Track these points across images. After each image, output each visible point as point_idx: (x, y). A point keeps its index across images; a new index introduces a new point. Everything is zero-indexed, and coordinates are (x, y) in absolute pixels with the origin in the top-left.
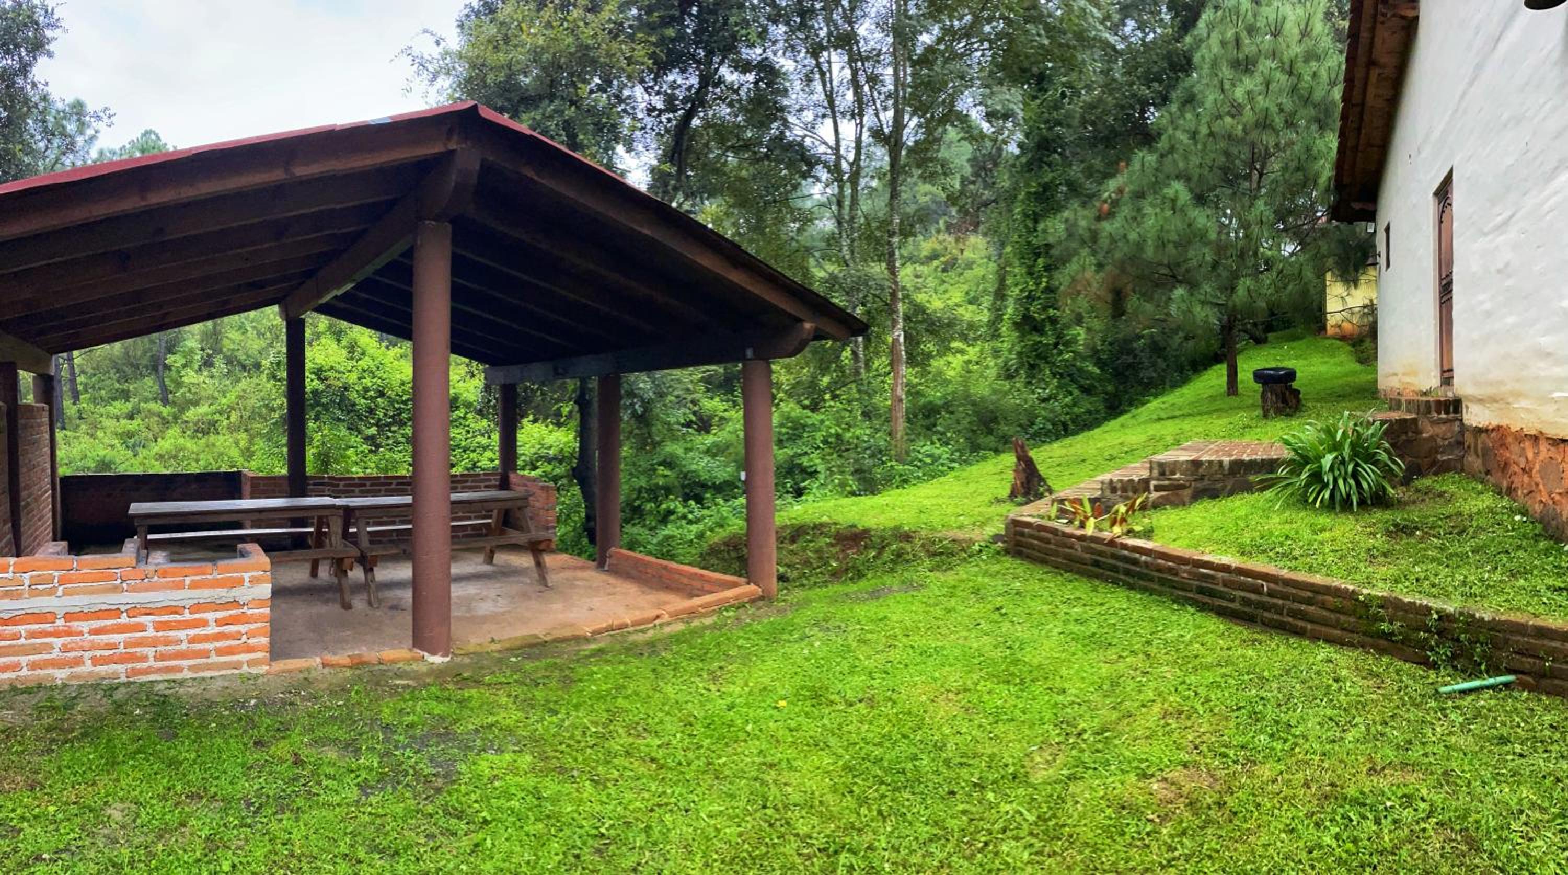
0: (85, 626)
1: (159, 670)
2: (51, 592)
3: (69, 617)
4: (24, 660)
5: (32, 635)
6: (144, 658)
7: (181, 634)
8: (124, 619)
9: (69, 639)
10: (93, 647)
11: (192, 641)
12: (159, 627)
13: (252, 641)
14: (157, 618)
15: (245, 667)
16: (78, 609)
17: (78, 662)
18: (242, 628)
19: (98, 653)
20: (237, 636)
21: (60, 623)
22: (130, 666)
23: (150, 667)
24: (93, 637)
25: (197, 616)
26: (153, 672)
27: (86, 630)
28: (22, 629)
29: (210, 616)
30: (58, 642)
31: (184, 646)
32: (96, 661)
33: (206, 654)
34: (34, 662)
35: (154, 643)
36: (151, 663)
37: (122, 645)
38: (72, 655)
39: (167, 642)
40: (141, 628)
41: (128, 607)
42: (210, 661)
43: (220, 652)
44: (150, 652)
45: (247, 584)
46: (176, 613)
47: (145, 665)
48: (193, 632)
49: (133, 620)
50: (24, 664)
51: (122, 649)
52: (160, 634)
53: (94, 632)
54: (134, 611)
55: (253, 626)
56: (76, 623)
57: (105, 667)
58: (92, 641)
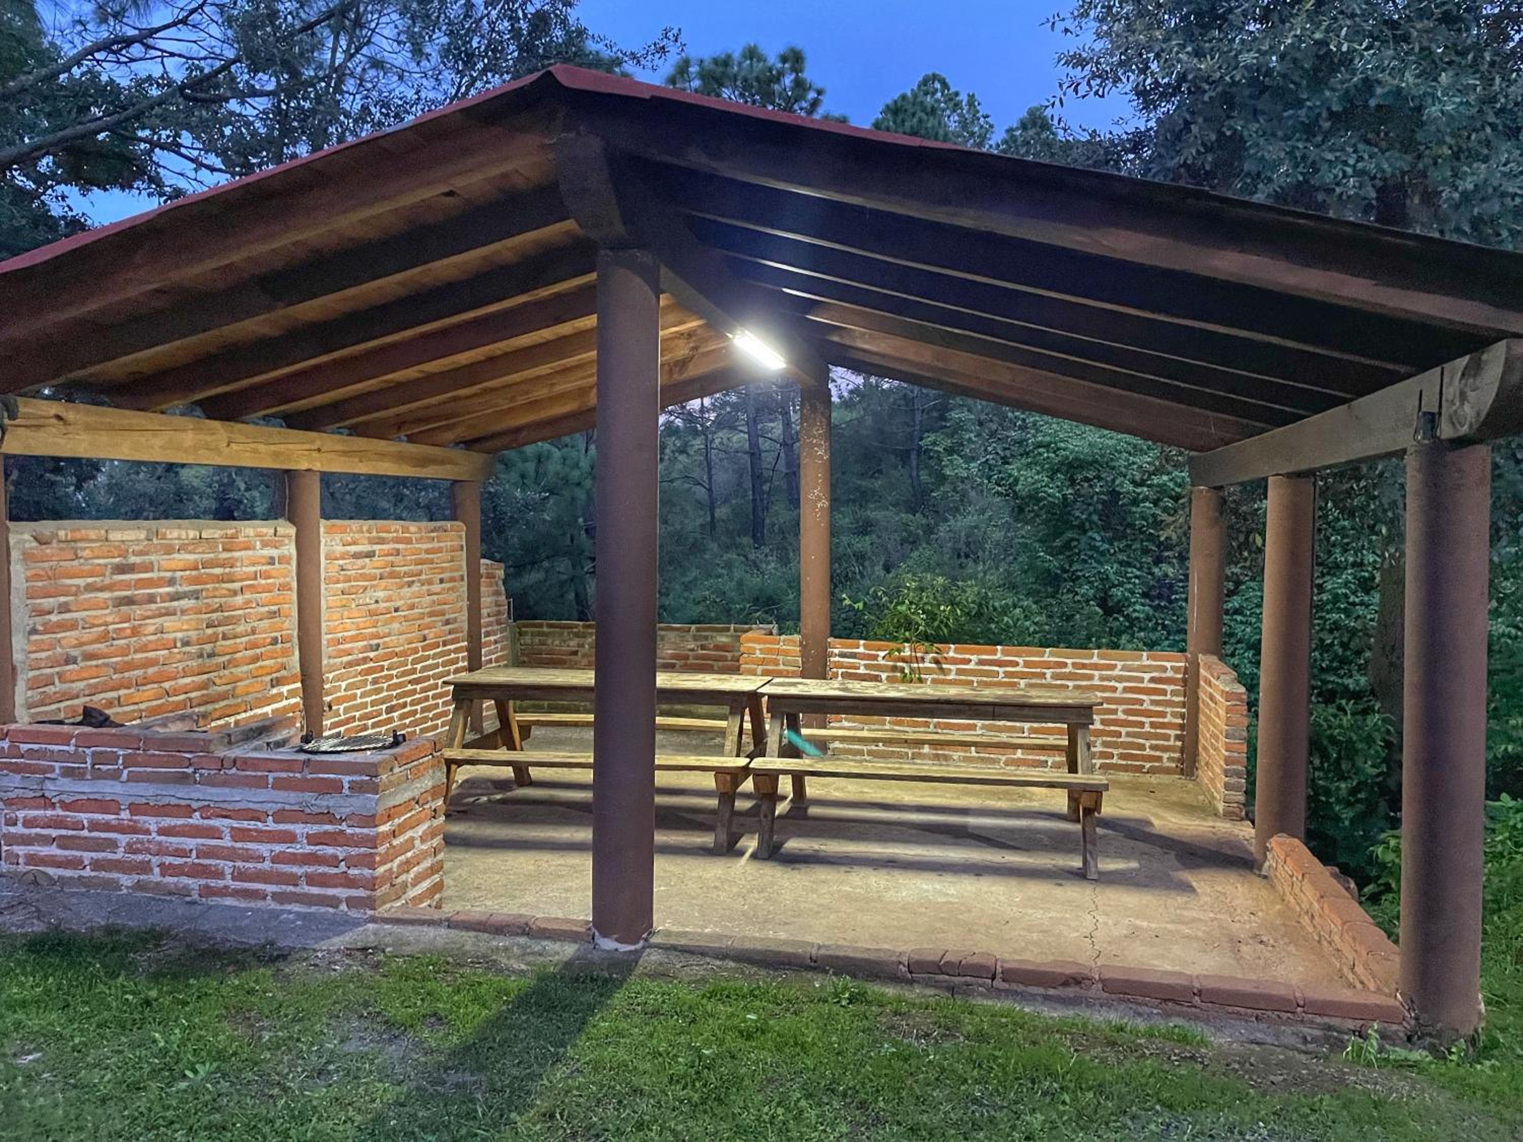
0: (151, 823)
1: (237, 893)
2: (115, 776)
3: (135, 809)
4: (87, 856)
5: (95, 826)
6: (219, 875)
7: (264, 849)
8: (196, 820)
9: (135, 837)
10: (161, 851)
11: (276, 859)
12: (239, 835)
13: (353, 872)
14: (235, 824)
15: (343, 907)
16: (144, 801)
17: (145, 868)
18: (340, 852)
19: (168, 860)
20: (334, 861)
21: (125, 815)
22: (203, 882)
23: (226, 887)
24: (163, 838)
25: (282, 827)
26: (231, 895)
27: (154, 828)
28: (84, 817)
29: (299, 829)
30: (123, 839)
31: (267, 865)
32: (165, 870)
33: (293, 880)
34: (97, 861)
35: (231, 855)
36: (228, 881)
37: (194, 853)
38: (139, 857)
39: (249, 857)
40: (215, 833)
41: (201, 804)
42: (297, 890)
43: (311, 880)
44: (227, 866)
45: (346, 791)
46: (259, 820)
47: (221, 883)
48: (278, 848)
49: (206, 822)
50: (86, 862)
51: (193, 859)
52: (239, 845)
53: (162, 832)
54: (206, 811)
55: (354, 851)
56: (143, 818)
57: (175, 879)
58: (160, 843)
